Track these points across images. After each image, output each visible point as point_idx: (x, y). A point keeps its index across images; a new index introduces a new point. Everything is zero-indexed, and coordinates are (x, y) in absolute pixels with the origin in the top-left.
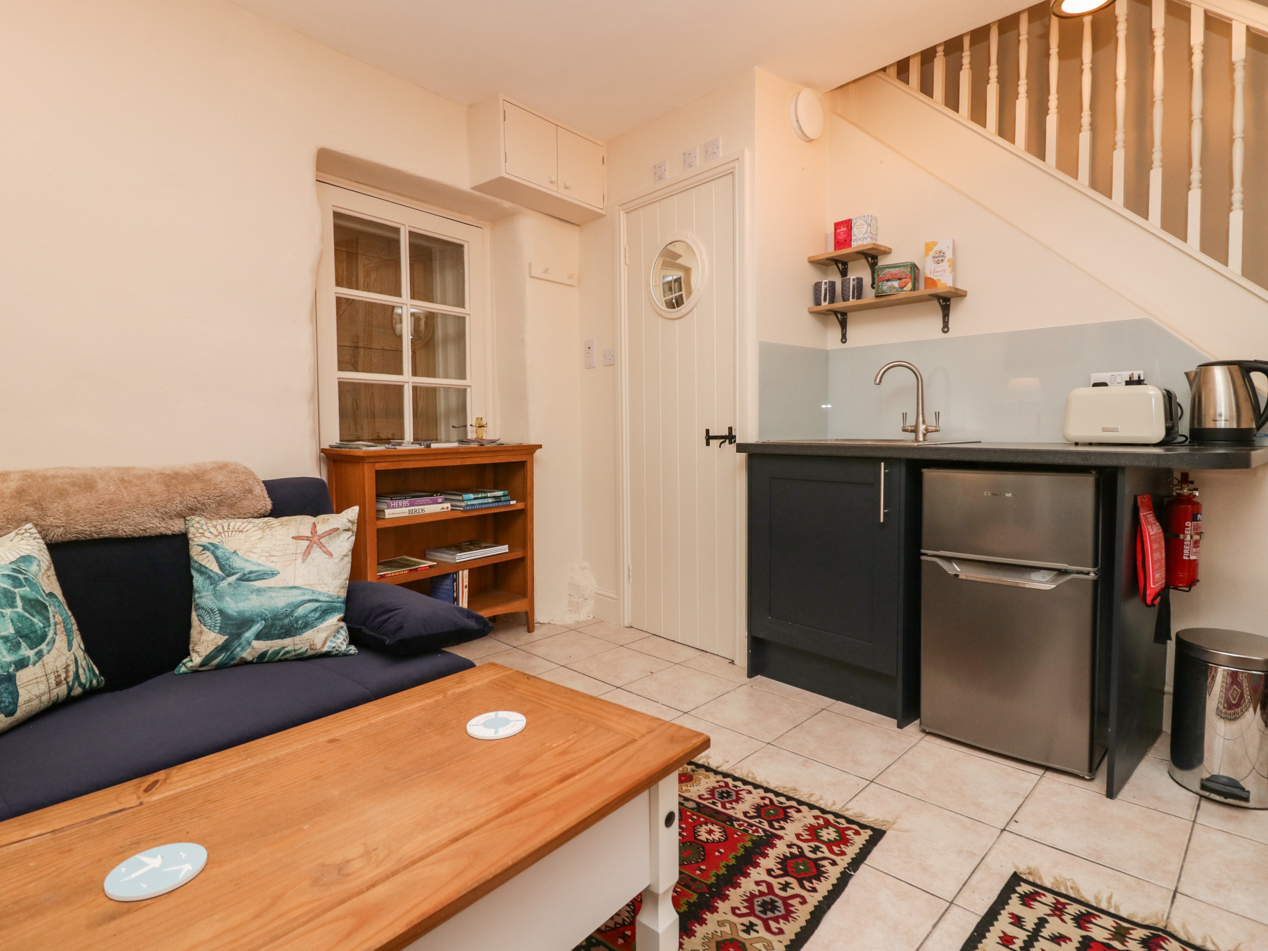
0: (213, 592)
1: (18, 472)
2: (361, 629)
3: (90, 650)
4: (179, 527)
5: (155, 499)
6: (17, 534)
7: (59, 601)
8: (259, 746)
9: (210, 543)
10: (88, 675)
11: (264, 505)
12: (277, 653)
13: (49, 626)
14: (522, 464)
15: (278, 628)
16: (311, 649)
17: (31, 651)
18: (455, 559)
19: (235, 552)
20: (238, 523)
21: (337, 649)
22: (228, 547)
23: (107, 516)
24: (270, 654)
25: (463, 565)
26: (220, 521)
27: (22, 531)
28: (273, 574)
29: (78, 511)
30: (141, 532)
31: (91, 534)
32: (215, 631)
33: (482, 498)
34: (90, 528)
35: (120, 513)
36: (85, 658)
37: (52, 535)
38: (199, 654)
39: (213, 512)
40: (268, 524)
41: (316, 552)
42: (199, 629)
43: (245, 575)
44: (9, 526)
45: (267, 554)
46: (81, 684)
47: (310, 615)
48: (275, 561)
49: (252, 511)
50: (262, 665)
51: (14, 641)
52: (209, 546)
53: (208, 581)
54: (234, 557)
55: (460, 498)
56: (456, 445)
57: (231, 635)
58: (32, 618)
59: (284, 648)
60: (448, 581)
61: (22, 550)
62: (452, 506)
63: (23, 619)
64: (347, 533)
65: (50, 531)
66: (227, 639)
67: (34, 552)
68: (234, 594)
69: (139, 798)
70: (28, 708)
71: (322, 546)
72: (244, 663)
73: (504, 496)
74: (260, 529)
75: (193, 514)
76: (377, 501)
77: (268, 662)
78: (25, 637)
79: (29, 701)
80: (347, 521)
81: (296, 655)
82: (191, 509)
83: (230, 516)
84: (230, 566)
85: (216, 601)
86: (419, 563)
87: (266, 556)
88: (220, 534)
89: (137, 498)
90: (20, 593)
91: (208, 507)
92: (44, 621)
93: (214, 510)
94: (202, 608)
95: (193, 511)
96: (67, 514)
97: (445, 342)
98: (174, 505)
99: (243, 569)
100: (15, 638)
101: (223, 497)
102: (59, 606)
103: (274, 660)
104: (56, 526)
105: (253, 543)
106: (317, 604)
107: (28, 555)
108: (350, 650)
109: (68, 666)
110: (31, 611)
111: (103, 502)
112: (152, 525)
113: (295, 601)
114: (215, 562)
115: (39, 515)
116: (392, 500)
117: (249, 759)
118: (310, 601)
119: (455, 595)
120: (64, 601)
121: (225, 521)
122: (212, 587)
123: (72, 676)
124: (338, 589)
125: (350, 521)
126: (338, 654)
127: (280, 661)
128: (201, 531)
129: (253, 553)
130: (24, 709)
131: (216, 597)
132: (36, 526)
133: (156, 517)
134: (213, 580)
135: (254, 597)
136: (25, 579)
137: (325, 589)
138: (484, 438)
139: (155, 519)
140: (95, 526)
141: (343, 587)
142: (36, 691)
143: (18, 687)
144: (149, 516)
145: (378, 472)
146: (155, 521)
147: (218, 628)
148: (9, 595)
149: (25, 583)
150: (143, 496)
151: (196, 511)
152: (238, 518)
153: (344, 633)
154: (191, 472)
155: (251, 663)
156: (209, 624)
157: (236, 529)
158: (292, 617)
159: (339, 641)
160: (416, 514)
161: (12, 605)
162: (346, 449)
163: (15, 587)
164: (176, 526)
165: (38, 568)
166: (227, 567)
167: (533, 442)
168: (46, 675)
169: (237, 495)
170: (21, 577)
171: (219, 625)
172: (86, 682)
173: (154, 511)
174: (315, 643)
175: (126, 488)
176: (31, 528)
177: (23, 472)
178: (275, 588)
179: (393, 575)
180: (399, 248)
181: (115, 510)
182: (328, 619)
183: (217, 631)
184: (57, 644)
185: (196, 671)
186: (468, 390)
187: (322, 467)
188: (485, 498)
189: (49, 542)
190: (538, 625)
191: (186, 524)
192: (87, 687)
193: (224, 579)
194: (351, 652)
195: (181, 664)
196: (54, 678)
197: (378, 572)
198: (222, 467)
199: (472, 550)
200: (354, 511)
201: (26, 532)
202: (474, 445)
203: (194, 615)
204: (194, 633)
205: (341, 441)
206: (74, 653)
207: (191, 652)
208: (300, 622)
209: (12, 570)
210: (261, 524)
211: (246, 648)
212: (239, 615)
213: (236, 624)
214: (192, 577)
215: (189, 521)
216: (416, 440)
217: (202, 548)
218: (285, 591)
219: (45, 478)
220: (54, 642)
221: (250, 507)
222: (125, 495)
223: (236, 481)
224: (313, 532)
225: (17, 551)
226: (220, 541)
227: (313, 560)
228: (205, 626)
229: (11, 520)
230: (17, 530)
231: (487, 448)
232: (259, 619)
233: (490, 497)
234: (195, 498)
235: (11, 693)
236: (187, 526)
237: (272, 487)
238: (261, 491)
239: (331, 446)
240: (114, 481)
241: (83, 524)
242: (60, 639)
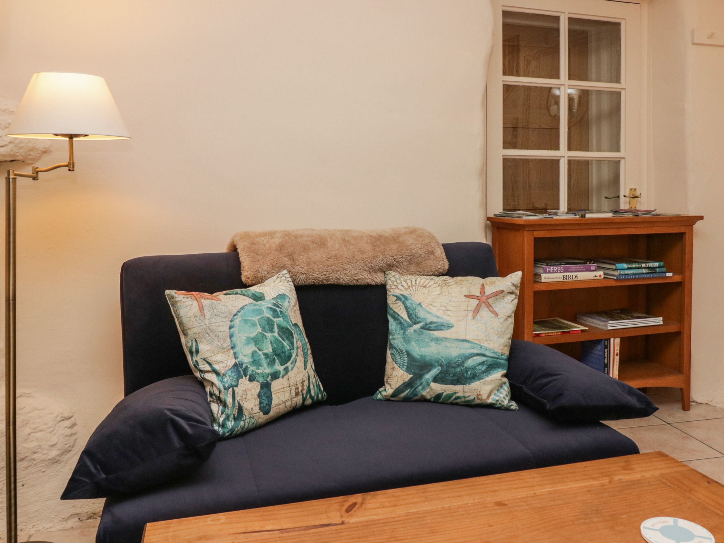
0: (403, 336)
1: (281, 231)
2: (522, 388)
3: (318, 370)
4: (380, 280)
5: (366, 256)
6: (278, 277)
7: (300, 331)
8: (436, 491)
9: (402, 295)
10: (316, 390)
11: (443, 265)
12: (450, 396)
13: (293, 349)
14: (681, 236)
15: (451, 375)
16: (478, 399)
17: (281, 367)
18: (606, 326)
19: (420, 304)
20: (422, 280)
21: (501, 402)
22: (415, 299)
23: (333, 267)
24: (445, 396)
25: (615, 333)
26: (409, 277)
27: (281, 275)
28: (449, 327)
29: (315, 263)
30: (354, 281)
31: (322, 281)
32: (403, 369)
33: (635, 268)
34: (322, 276)
35: (342, 266)
36: (315, 376)
37: (298, 279)
38: (391, 386)
39: (405, 269)
40: (446, 282)
41: (485, 312)
42: (392, 365)
43: (426, 324)
44: (274, 271)
45: (444, 309)
46: (311, 397)
47: (478, 368)
48: (451, 315)
49: (433, 270)
50: (438, 404)
51: (271, 357)
52: (401, 297)
53: (399, 326)
54: (419, 309)
55: (614, 267)
56: (610, 215)
57: (414, 374)
58: (283, 342)
59: (455, 393)
60: (600, 347)
61: (280, 290)
62: (604, 274)
63: (278, 342)
64: (511, 295)
65: (297, 277)
66: (412, 378)
67: (287, 292)
68: (418, 340)
69: (342, 516)
70: (277, 410)
71: (489, 306)
72: (423, 400)
73: (659, 267)
74: (439, 286)
75: (391, 270)
76: (534, 266)
77: (443, 403)
78: (278, 355)
79: (278, 405)
80: (511, 284)
81: (465, 402)
82: (389, 265)
83: (417, 273)
84: (416, 315)
85: (404, 344)
86: (571, 327)
87: (443, 310)
88: (409, 287)
89: (353, 254)
90: (277, 322)
91: (401, 264)
92: (290, 345)
93: (405, 267)
94: (395, 348)
95: (391, 267)
96: (308, 264)
97: (599, 118)
98: (377, 262)
99: (425, 319)
100: (272, 356)
101: (412, 257)
102: (300, 334)
103: (446, 402)
104: (301, 273)
105: (433, 297)
106: (484, 359)
107: (283, 294)
108: (512, 405)
109: (303, 381)
110: (283, 336)
111: (331, 256)
112: (362, 276)
113: (465, 353)
114: (405, 311)
115: (292, 264)
116: (547, 265)
117: (427, 503)
118: (478, 355)
119: (606, 361)
120: (304, 330)
121: (413, 276)
122: (402, 332)
123: (306, 390)
124: (502, 347)
125: (513, 284)
126: (500, 407)
127: (452, 404)
128: (395, 284)
129: (434, 306)
130: (275, 410)
131: (404, 340)
132: (289, 272)
133: (365, 270)
134: (403, 327)
135: (433, 344)
136: (281, 312)
137: (490, 346)
138: (638, 208)
139: (364, 271)
140: (325, 275)
141: (506, 346)
142: (283, 398)
143: (272, 393)
144: (360, 269)
145: (536, 240)
146: (364, 273)
147: (405, 367)
148: (270, 322)
149: (280, 315)
150: (357, 253)
151: (392, 267)
152: (423, 275)
153: (506, 389)
154: (390, 235)
155: (428, 401)
156: (399, 362)
157: (421, 284)
158: (463, 367)
159: (502, 396)
160: (570, 280)
161: (272, 331)
162: (509, 218)
163: (274, 317)
164: (378, 279)
165: (288, 304)
166: (414, 316)
167: (692, 212)
168: (290, 386)
169: (423, 256)
170: (278, 310)
171: (406, 364)
172: (315, 395)
173: (364, 265)
174: (481, 393)
175: (346, 246)
176: (286, 274)
177: (283, 231)
178: (450, 339)
179: (547, 335)
180: (558, 36)
181: (338, 263)
182: (493, 374)
183: (405, 369)
184: (298, 364)
185: (388, 400)
186: (622, 162)
187: (488, 234)
188: (639, 268)
189: (297, 285)
190: (694, 404)
191: (385, 277)
192: (315, 399)
193: (411, 326)
194: (512, 407)
195: (378, 392)
196: (294, 390)
197: (534, 331)
198: (412, 231)
199: (624, 320)
200: (517, 276)
201: (283, 276)
202: (630, 216)
203: (388, 352)
204: (388, 367)
205: (504, 210)
206: (308, 372)
207: (385, 383)
208: (469, 373)
209: (273, 304)
210: (440, 282)
211: (426, 388)
212: (421, 358)
213: (419, 366)
214: (388, 321)
215: (387, 275)
216: (570, 210)
217: (396, 298)
218: (457, 343)
219: (296, 237)
220: (296, 361)
221: (432, 267)
222: (346, 252)
223: (422, 243)
224: (482, 293)
225: (277, 290)
226: (409, 293)
227: (481, 318)
228: (396, 363)
229: (275, 266)
230: (277, 275)
231: (642, 218)
232: (437, 364)
233: (644, 268)
234: (392, 256)
235: (267, 397)
236: (386, 279)
237: (449, 249)
238: (440, 253)
239: (496, 215)
240: (339, 240)
241: (317, 273)
242: (300, 360)
